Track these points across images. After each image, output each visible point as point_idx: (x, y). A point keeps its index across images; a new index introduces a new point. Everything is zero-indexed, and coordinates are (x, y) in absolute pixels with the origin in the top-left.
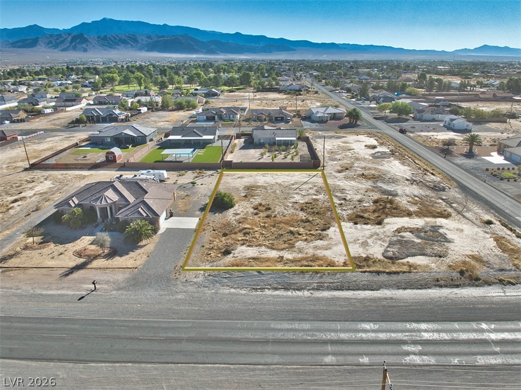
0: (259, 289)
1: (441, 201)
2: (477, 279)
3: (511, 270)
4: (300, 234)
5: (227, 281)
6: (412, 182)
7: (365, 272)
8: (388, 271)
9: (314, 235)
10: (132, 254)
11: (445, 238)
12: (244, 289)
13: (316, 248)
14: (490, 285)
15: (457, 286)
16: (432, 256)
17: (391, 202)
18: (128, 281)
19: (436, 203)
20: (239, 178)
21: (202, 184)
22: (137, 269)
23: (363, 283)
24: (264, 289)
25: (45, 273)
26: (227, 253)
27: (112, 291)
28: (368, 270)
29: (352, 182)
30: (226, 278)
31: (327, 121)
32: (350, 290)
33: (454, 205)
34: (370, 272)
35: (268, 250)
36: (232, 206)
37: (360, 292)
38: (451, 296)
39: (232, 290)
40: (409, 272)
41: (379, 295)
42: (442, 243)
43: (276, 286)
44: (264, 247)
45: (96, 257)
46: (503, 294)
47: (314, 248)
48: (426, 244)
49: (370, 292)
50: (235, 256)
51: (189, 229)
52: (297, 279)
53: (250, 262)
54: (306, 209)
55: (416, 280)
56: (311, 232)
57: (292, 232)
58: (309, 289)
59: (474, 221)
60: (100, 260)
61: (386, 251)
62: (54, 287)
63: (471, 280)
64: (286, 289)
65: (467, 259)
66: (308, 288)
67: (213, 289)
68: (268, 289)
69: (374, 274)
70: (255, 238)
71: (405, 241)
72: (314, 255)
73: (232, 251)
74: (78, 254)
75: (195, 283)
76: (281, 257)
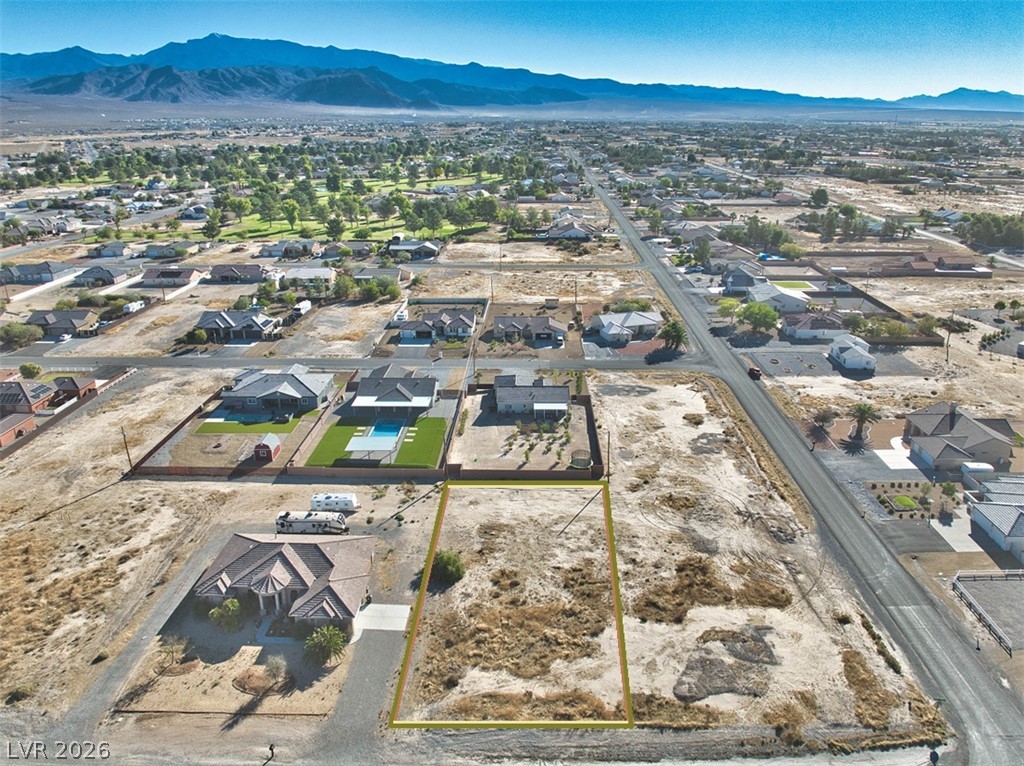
0: (496, 757)
1: (782, 566)
2: (798, 743)
3: (849, 726)
4: (559, 644)
5: (451, 741)
6: (747, 517)
7: (643, 727)
8: (675, 726)
9: (579, 646)
10: (318, 686)
11: (771, 655)
12: (476, 757)
13: (581, 674)
14: (814, 754)
15: (767, 756)
16: (744, 694)
17: (704, 570)
18: (316, 739)
19: (773, 572)
20: (471, 503)
21: (413, 522)
22: (326, 718)
23: (640, 747)
24: (503, 757)
25: (200, 724)
26: (451, 684)
27: (296, 759)
28: (648, 723)
29: (651, 517)
30: (450, 735)
31: (627, 341)
32: (620, 760)
33: (801, 577)
34: (650, 727)
35: (511, 678)
36: (459, 578)
39: (459, 760)
40: (706, 728)
42: (765, 666)
43: (518, 751)
44: (505, 671)
45: (266, 692)
47: (577, 674)
48: (740, 667)
50: (464, 690)
51: (396, 632)
52: (549, 740)
53: (484, 703)
54: (572, 586)
55: (713, 743)
56: (576, 640)
57: (546, 639)
58: (564, 759)
59: (823, 616)
60: (273, 698)
61: (680, 683)
62: (215, 750)
63: (789, 744)
64: (533, 759)
65: (794, 702)
66: (562, 756)
67: (433, 757)
68: (509, 758)
69: (656, 730)
70: (492, 650)
71: (711, 661)
72: (575, 690)
73: (460, 681)
74: (240, 686)
75: (409, 746)
76: (529, 694)
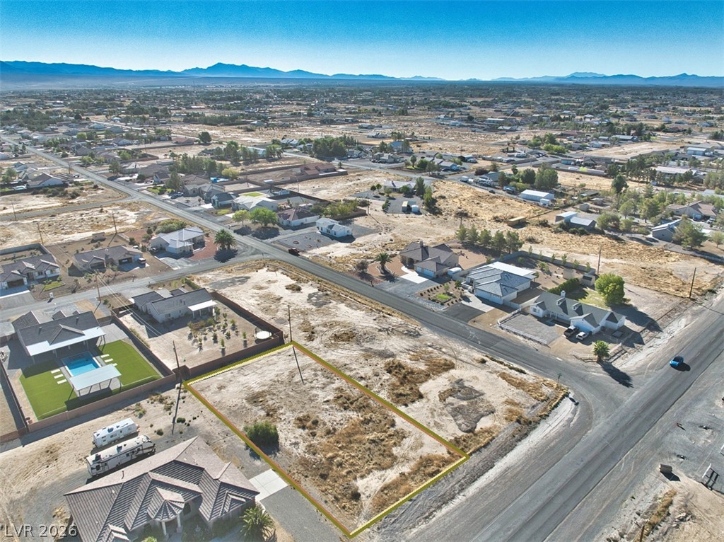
0: (429, 516)
1: (430, 349)
2: (529, 422)
3: (537, 404)
5: (398, 525)
6: (386, 331)
8: (482, 445)
9: (393, 435)
11: (476, 391)
12: (420, 523)
14: (539, 424)
15: (526, 435)
16: (488, 415)
17: (400, 366)
19: (430, 353)
20: (219, 388)
21: (194, 418)
23: (481, 464)
24: (432, 513)
26: (356, 496)
28: (470, 451)
29: (340, 351)
30: (394, 522)
32: (480, 476)
33: (444, 350)
34: (474, 452)
35: (383, 472)
36: (277, 437)
37: (487, 475)
38: (532, 445)
39: (415, 530)
40: (494, 438)
41: (500, 470)
42: (480, 397)
43: (435, 505)
44: (375, 471)
46: (550, 428)
47: (411, 450)
48: (472, 403)
49: (491, 471)
50: (367, 495)
51: (284, 489)
52: (443, 489)
54: (348, 407)
55: (503, 443)
56: (388, 433)
57: (372, 441)
58: (458, 493)
59: (473, 363)
61: (459, 425)
63: (528, 425)
64: (446, 503)
65: (508, 406)
66: (456, 492)
68: (434, 511)
69: (478, 452)
70: (352, 464)
71: (459, 408)
72: (421, 457)
73: (359, 492)
76: (402, 474)
